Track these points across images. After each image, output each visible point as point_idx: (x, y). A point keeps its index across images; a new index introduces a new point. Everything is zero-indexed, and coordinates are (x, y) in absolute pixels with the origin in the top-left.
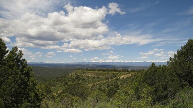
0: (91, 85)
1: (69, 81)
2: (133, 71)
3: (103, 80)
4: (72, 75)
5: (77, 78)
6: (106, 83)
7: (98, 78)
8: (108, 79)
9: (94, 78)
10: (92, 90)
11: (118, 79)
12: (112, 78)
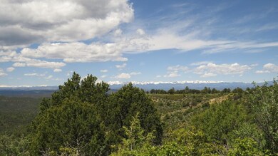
6: (187, 112)
9: (161, 105)
12: (194, 104)
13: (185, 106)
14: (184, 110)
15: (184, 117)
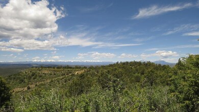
0: (49, 81)
1: (24, 78)
2: (85, 67)
3: (59, 76)
4: (26, 73)
5: (33, 75)
6: (63, 78)
7: (55, 74)
8: (64, 75)
9: (51, 74)
10: (50, 85)
11: (73, 75)
12: (67, 74)
13: (63, 75)
14: (61, 77)
15: (60, 81)
